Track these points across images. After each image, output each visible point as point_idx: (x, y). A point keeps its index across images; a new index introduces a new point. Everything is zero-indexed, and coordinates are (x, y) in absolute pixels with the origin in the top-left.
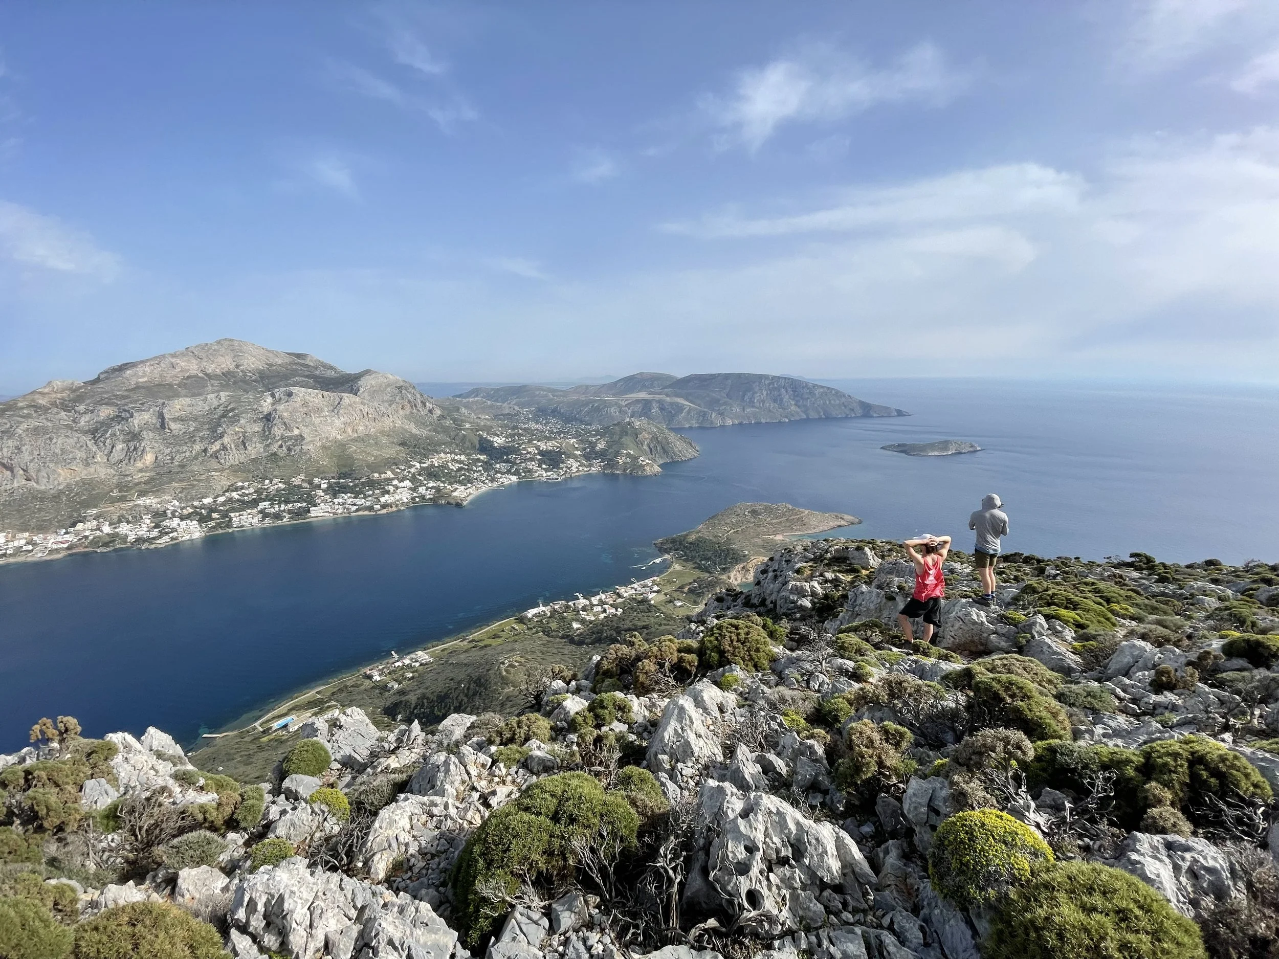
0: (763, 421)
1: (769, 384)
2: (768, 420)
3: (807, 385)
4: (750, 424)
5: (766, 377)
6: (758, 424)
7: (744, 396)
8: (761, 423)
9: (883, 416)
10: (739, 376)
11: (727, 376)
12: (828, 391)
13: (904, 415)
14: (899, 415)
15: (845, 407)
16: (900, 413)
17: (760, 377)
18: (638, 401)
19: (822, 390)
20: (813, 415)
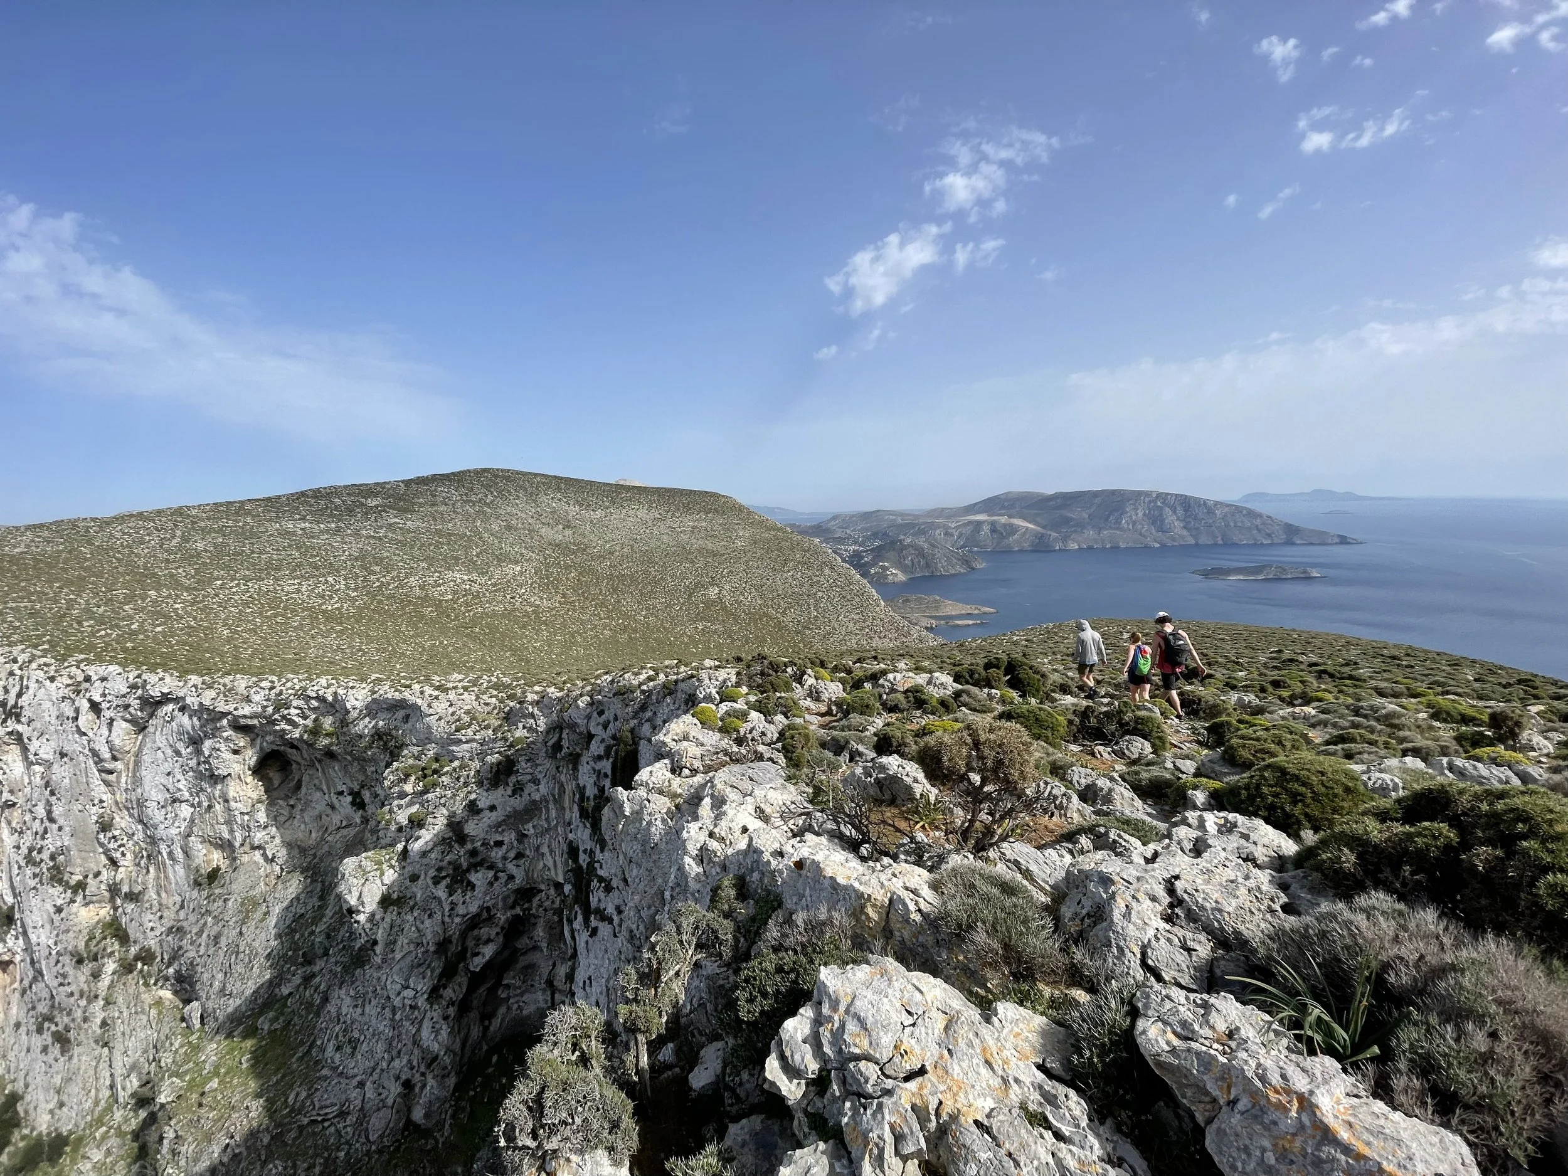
0: (1122, 545)
1: (1150, 502)
2: (1130, 545)
3: (1205, 503)
4: (1104, 548)
5: (1147, 494)
6: (1115, 548)
7: (1108, 517)
8: (1118, 547)
9: (1312, 544)
10: (1113, 492)
11: (1095, 494)
12: (1236, 510)
13: (1349, 543)
14: (1341, 543)
15: (1259, 530)
16: (1343, 540)
17: (1139, 493)
18: (970, 523)
19: (1226, 509)
20: (1204, 540)
